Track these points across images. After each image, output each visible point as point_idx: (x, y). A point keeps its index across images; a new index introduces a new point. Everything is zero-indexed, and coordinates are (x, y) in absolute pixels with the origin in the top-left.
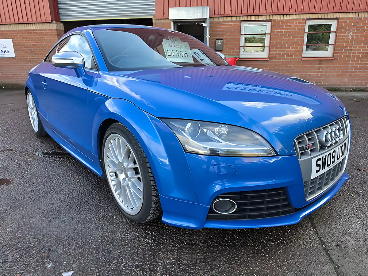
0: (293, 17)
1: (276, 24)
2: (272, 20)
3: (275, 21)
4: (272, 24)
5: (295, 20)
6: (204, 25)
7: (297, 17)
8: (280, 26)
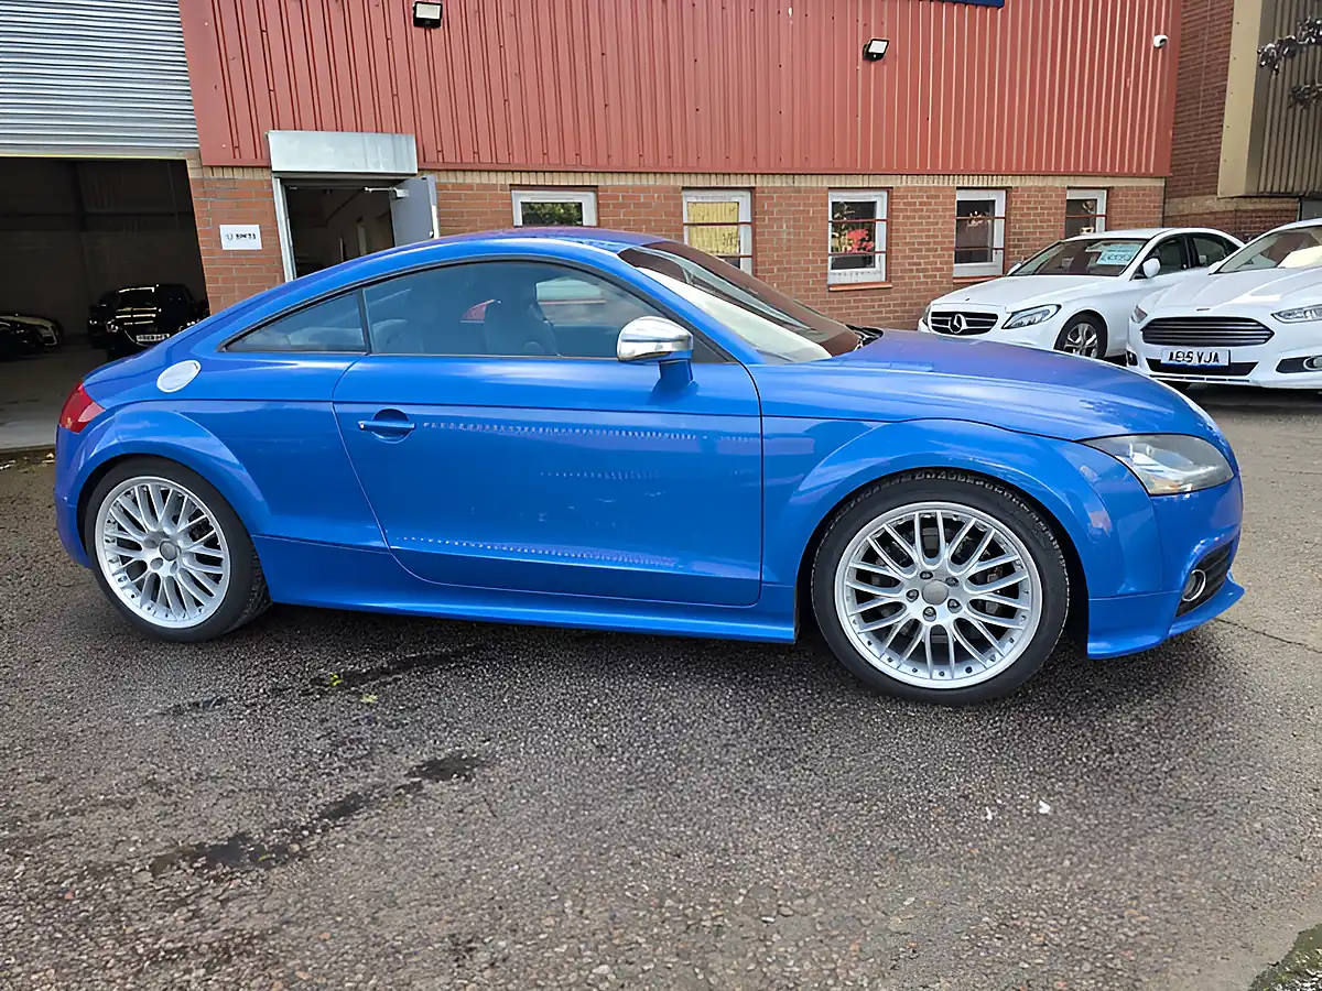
0: (651, 181)
1: (611, 197)
2: (597, 186)
3: (606, 189)
4: (597, 196)
5: (656, 189)
6: (400, 193)
7: (660, 181)
8: (622, 206)
